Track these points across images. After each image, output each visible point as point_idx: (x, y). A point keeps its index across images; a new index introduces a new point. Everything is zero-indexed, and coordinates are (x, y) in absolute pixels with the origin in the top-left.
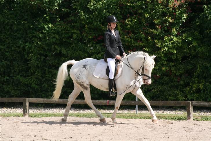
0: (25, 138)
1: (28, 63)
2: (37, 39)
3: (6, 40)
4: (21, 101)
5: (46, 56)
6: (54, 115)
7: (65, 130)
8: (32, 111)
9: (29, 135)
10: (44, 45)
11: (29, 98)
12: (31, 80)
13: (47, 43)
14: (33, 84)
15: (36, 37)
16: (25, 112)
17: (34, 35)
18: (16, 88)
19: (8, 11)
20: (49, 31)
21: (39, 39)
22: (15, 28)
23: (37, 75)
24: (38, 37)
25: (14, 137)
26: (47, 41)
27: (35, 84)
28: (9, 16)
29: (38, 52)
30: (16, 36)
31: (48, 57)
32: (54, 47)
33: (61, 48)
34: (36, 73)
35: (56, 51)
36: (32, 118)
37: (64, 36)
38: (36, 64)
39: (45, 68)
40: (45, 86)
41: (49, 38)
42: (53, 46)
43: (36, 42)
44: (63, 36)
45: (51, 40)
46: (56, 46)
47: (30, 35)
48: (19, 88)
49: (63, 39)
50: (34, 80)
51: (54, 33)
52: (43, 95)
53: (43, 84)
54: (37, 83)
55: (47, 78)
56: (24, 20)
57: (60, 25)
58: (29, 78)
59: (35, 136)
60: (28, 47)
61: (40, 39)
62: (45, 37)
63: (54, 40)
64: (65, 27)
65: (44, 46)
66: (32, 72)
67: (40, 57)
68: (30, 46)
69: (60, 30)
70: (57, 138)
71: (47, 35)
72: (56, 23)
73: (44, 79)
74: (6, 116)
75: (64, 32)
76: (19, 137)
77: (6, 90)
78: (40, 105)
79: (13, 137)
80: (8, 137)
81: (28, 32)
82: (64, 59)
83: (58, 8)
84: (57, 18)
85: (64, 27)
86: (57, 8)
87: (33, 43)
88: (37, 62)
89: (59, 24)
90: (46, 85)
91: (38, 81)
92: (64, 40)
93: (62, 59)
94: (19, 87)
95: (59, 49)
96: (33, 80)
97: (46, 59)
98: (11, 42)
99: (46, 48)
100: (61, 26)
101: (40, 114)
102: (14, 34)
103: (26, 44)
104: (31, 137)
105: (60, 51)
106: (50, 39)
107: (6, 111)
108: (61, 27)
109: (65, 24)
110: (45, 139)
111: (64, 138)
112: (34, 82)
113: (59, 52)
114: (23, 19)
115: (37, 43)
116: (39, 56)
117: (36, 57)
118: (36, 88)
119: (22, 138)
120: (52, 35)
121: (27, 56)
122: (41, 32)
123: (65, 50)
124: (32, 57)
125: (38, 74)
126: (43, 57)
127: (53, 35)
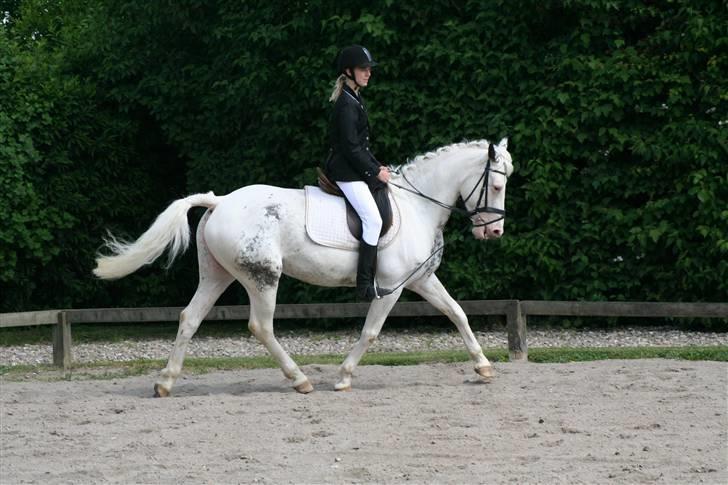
0: (508, 428)
1: (524, 187)
2: (550, 109)
3: (454, 116)
4: (500, 312)
5: (581, 163)
6: (607, 353)
7: (639, 403)
8: (537, 341)
9: (521, 420)
10: (574, 128)
11: (526, 302)
12: (535, 243)
13: (582, 120)
14: (541, 255)
15: (545, 102)
16: (515, 346)
17: (541, 97)
18: (487, 270)
19: (457, 25)
20: (590, 83)
21: (556, 111)
22: (481, 76)
23: (553, 225)
24: (554, 103)
25: (476, 426)
26: (584, 116)
27: (548, 254)
28: (462, 41)
29: (554, 151)
30: (483, 102)
31: (588, 167)
32: (607, 133)
33: (630, 137)
34: (551, 221)
35: (611, 147)
36: (536, 365)
37: (638, 98)
38: (549, 192)
39: (579, 203)
40: (579, 260)
41: (589, 103)
42: (602, 132)
43: (549, 118)
44: (636, 95)
45: (597, 112)
46: (613, 131)
47: (529, 97)
48: (498, 270)
49: (637, 106)
50: (544, 244)
51: (605, 89)
52: (575, 290)
53: (574, 254)
54: (553, 252)
55: (587, 235)
56: (509, 51)
57: (626, 60)
58: (530, 235)
59: (541, 421)
60: (524, 136)
61: (562, 110)
62: (575, 103)
63: (606, 110)
64: (643, 67)
65: (574, 131)
66: (538, 216)
67: (561, 168)
68: (528, 132)
69: (625, 78)
70: (612, 428)
71: (584, 96)
72: (610, 56)
73: (577, 240)
74: (455, 359)
75: (636, 83)
76: (491, 426)
77: (457, 277)
78: (567, 323)
79: (472, 426)
80: (455, 425)
81: (522, 86)
82: (639, 170)
83: (616, 8)
84: (615, 38)
85: (637, 68)
86: (614, 5)
87: (540, 123)
88: (553, 185)
89: (622, 56)
90: (585, 259)
91: (558, 246)
92: (640, 109)
93: (633, 172)
94: (497, 267)
95: (622, 140)
96: (539, 243)
97: (582, 173)
98: (468, 123)
99: (581, 138)
100: (626, 65)
101: (564, 353)
102: (477, 95)
103: (517, 128)
104: (528, 424)
105: (628, 144)
106: (593, 109)
107: (456, 343)
108: (629, 67)
109: (642, 56)
110: (571, 432)
111: (634, 426)
112: (545, 248)
113: (621, 149)
114: (505, 48)
115: (551, 123)
116: (558, 165)
117: (548, 167)
118: (551, 268)
119: (499, 426)
120: (598, 96)
121: (521, 166)
122: (561, 85)
123: (644, 140)
124: (536, 169)
125: (557, 221)
126: (571, 168)
127: (604, 96)
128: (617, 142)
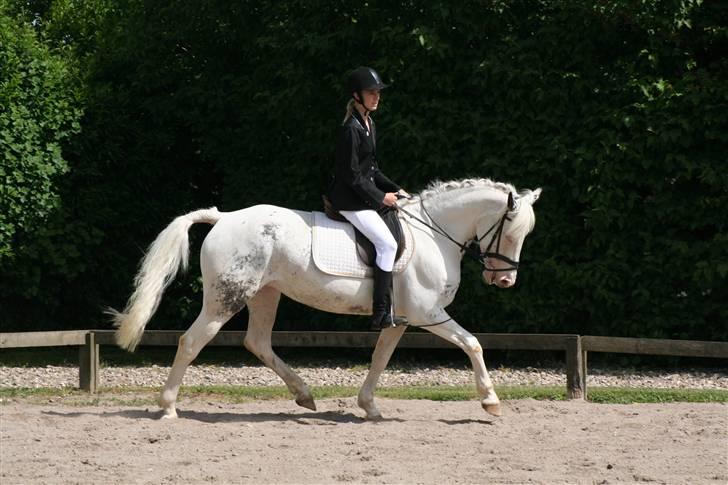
0: (574, 473)
1: (583, 214)
2: (614, 132)
3: (510, 137)
4: (558, 347)
5: (645, 191)
6: (673, 395)
7: (715, 451)
8: (594, 382)
9: (587, 465)
10: (638, 153)
11: (586, 337)
12: (593, 275)
13: (648, 145)
14: (599, 287)
15: (608, 125)
16: (573, 385)
17: (605, 119)
18: (540, 302)
19: (516, 41)
20: (658, 106)
21: (620, 135)
22: (540, 94)
23: (613, 256)
24: (618, 126)
25: (538, 469)
26: (650, 141)
27: (607, 286)
28: (521, 57)
29: (616, 177)
30: (541, 122)
31: (652, 195)
32: (674, 160)
33: (699, 164)
34: (611, 251)
35: (679, 174)
36: (597, 405)
37: (709, 123)
38: (611, 221)
39: (641, 233)
40: (640, 294)
41: (655, 128)
42: (669, 157)
43: (613, 142)
44: (707, 119)
45: (665, 137)
46: (681, 158)
47: (591, 118)
48: (553, 302)
49: (707, 133)
50: (603, 275)
51: (673, 112)
52: (635, 326)
53: (635, 287)
54: (612, 285)
55: (648, 267)
56: (572, 69)
57: (696, 82)
58: (586, 266)
59: (609, 467)
60: (584, 160)
61: (625, 133)
62: (640, 126)
63: (674, 135)
64: (715, 92)
65: (638, 156)
66: (598, 245)
67: (623, 195)
68: (589, 156)
69: (696, 101)
70: (687, 477)
71: (651, 120)
72: (680, 77)
73: (638, 273)
74: (509, 396)
75: (708, 107)
76: (556, 470)
77: (507, 308)
78: (625, 361)
79: (535, 469)
80: (518, 467)
81: (584, 108)
82: (707, 201)
83: (689, 26)
84: (686, 58)
85: (709, 92)
86: (686, 23)
87: (602, 146)
88: (615, 213)
89: (693, 78)
90: (646, 293)
91: (618, 279)
92: (709, 135)
93: (702, 202)
94: (551, 299)
95: (690, 167)
96: (598, 275)
97: (645, 201)
98: (525, 145)
99: (646, 165)
100: (697, 88)
101: (626, 393)
102: (536, 116)
103: (577, 152)
104: (596, 469)
105: (697, 172)
106: (660, 132)
107: (507, 379)
108: (700, 89)
109: (715, 79)
110: (644, 480)
111: (711, 476)
112: (604, 281)
113: (689, 178)
114: (567, 66)
115: (614, 148)
116: (620, 192)
117: (609, 194)
118: (610, 302)
119: (565, 471)
120: (666, 119)
121: (581, 192)
122: (627, 107)
123: (714, 169)
124: (596, 196)
125: (617, 252)
126: (633, 196)
127: (672, 120)
128: (686, 170)
